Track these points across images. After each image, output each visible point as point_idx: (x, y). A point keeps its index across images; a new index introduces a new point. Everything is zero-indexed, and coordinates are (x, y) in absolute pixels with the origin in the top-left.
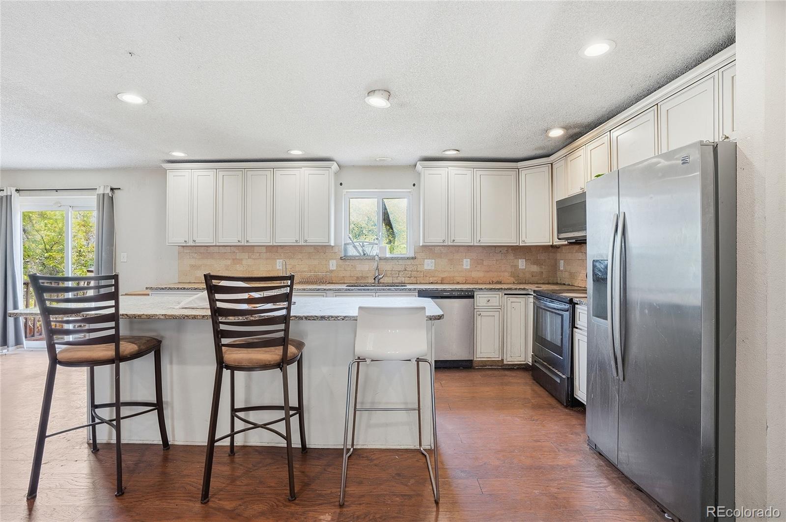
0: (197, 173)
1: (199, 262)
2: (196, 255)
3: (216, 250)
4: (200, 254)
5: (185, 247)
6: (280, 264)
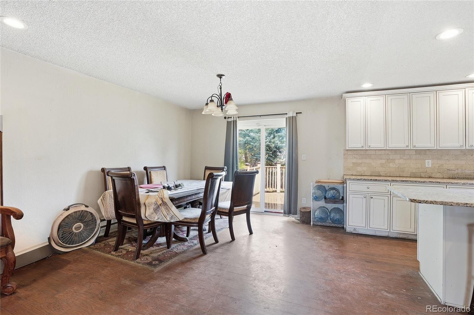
0: (369, 99)
1: (360, 161)
2: (357, 156)
3: (373, 152)
4: (360, 155)
5: (349, 151)
6: (429, 163)
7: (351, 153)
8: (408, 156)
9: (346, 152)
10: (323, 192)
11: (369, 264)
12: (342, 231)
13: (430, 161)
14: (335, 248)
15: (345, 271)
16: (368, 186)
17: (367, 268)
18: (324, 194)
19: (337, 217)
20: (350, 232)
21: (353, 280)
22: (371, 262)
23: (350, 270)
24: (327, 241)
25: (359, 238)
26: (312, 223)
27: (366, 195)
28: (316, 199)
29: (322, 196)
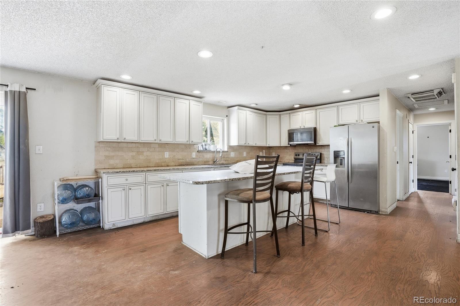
0: (124, 92)
1: (112, 154)
2: (109, 149)
3: (125, 145)
4: (113, 148)
5: (100, 143)
6: (167, 155)
7: (103, 146)
8: (154, 149)
9: (98, 144)
10: (72, 192)
11: (145, 253)
12: (99, 230)
13: (168, 153)
14: (104, 252)
15: (129, 271)
16: (126, 178)
17: (146, 258)
18: (74, 194)
19: (92, 216)
20: (109, 229)
21: (142, 276)
22: (145, 251)
23: (132, 267)
24: (88, 247)
25: (121, 231)
26: (58, 233)
27: (125, 187)
28: (64, 201)
29: (71, 196)
